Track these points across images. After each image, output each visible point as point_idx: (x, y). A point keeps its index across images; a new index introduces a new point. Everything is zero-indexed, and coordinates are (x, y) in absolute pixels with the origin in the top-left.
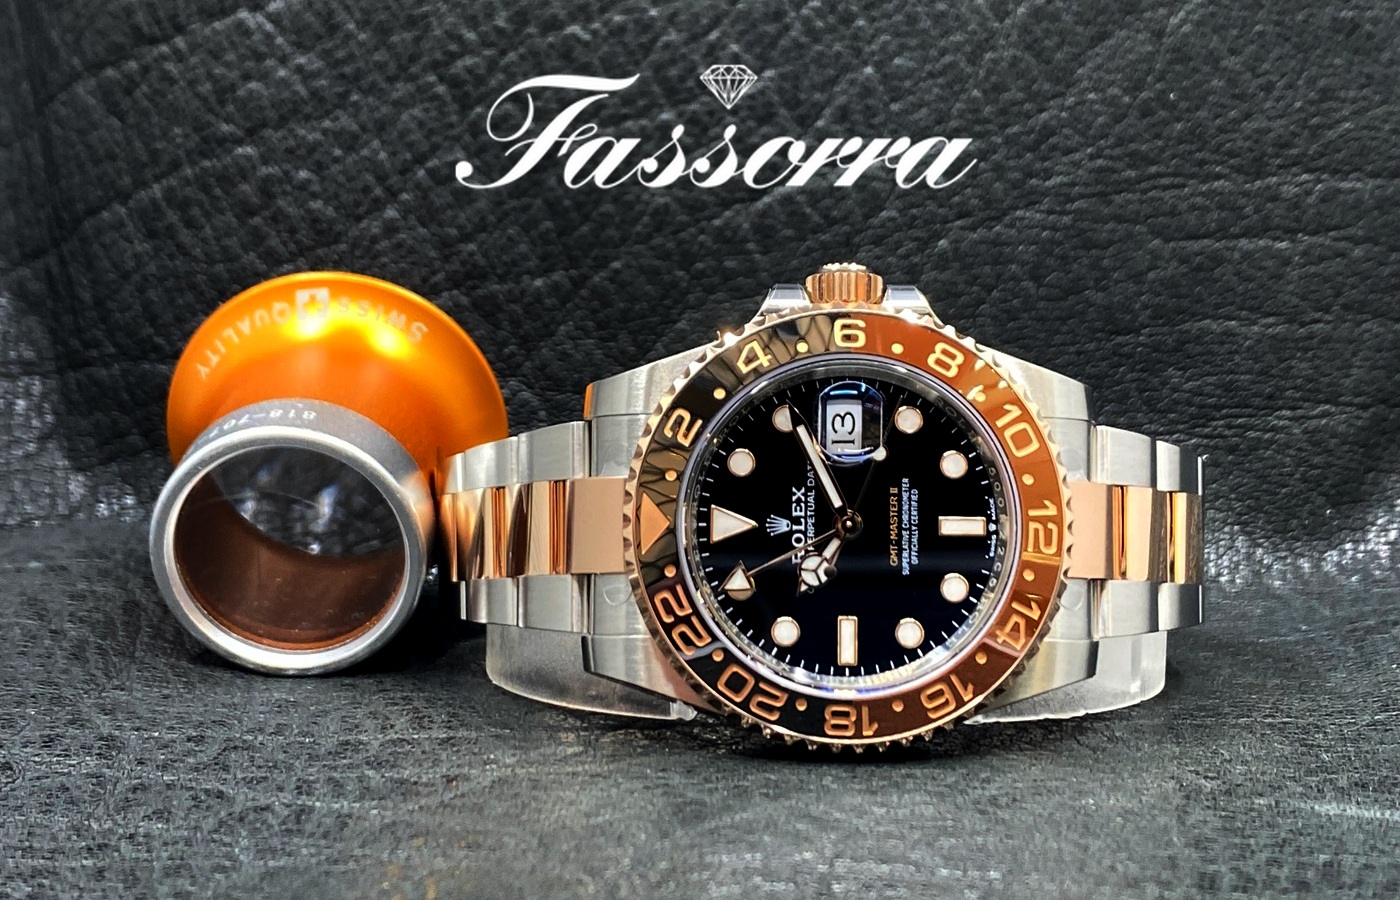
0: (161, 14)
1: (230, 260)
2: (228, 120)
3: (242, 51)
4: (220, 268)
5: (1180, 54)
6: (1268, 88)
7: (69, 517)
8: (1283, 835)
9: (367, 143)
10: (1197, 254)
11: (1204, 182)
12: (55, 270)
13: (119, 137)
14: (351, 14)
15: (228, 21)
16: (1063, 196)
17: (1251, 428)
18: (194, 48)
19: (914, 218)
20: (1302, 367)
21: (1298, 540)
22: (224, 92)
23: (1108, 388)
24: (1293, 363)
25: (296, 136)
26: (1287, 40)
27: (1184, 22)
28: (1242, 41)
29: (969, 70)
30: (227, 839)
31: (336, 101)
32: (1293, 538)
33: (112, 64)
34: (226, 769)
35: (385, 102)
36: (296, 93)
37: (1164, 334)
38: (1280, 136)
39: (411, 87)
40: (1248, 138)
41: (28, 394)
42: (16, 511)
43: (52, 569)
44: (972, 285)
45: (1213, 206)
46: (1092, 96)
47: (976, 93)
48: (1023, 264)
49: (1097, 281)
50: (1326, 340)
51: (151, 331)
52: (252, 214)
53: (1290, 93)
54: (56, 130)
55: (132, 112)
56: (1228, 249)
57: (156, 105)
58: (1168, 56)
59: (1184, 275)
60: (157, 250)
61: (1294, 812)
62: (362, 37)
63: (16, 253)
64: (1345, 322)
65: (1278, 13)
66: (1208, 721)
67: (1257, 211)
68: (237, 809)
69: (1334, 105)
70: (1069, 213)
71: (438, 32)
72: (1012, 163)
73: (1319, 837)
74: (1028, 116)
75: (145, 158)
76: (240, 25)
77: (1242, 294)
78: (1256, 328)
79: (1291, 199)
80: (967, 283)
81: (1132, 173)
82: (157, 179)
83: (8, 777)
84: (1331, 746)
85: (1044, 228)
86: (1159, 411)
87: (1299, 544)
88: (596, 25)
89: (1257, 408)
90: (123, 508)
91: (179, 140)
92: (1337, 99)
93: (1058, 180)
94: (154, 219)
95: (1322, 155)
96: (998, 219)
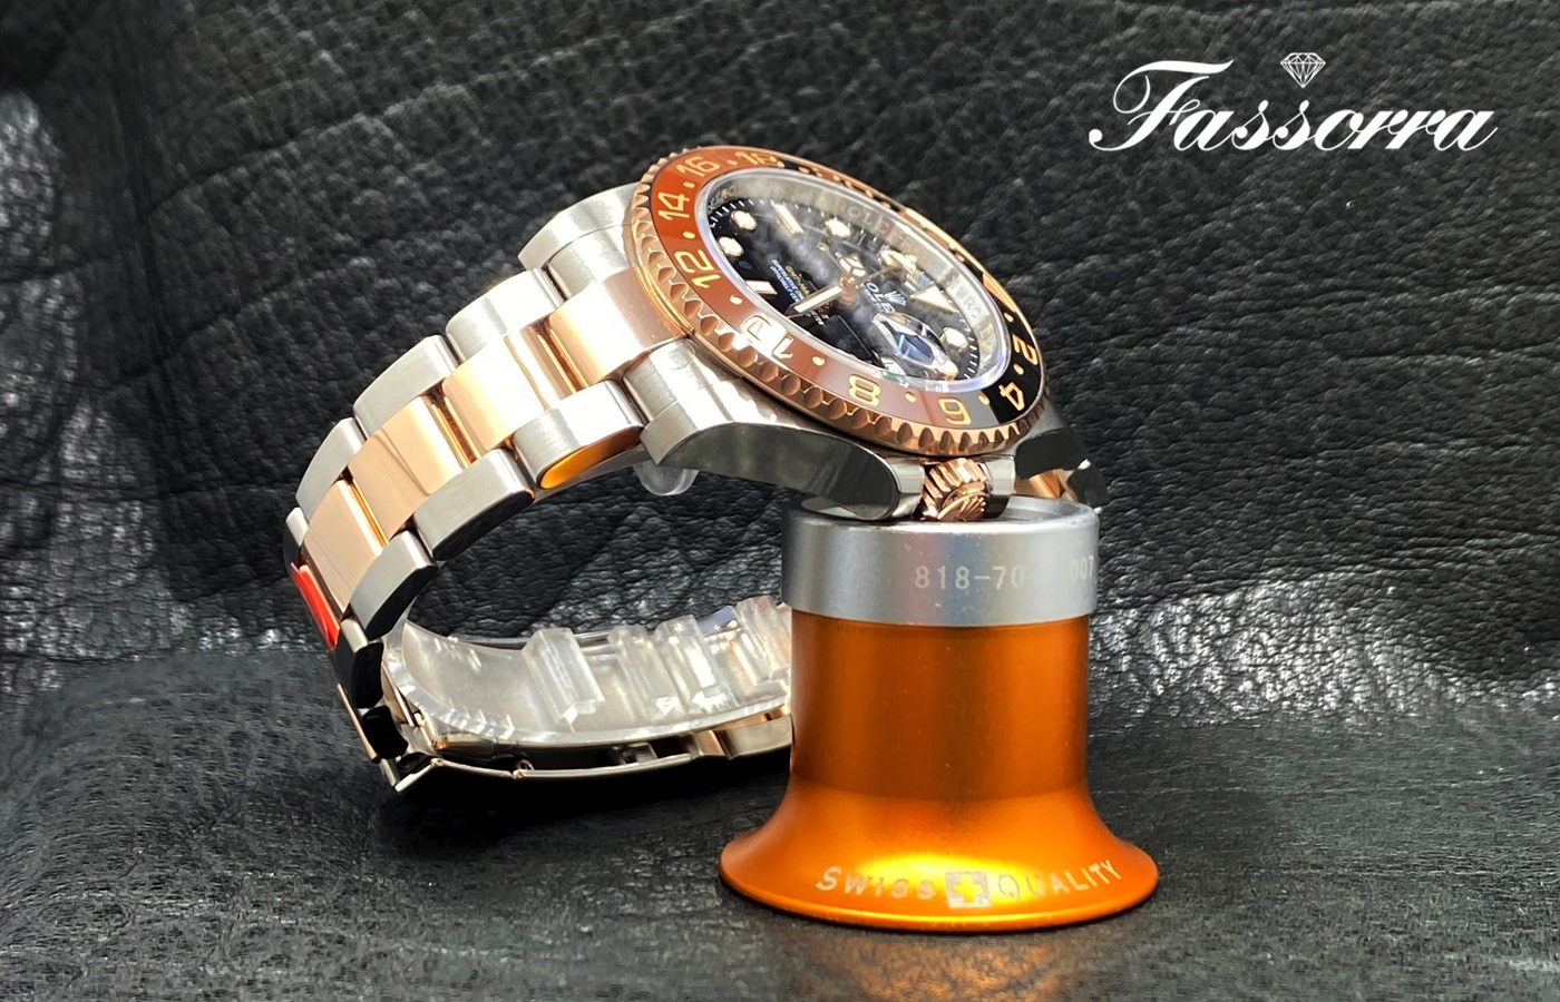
0: (273, 118)
1: (345, 378)
2: (342, 231)
3: (359, 156)
4: (333, 385)
6: (1455, 194)
7: (170, 651)
8: (1474, 991)
9: (491, 254)
10: (1379, 372)
11: (1385, 295)
12: (157, 388)
13: (227, 246)
14: (475, 119)
15: (344, 125)
16: (1229, 311)
17: (1441, 559)
18: (307, 154)
19: (1066, 335)
20: (1497, 493)
21: (1493, 679)
22: (340, 200)
23: (1282, 515)
24: (1487, 488)
25: (415, 247)
29: (1125, 180)
30: (350, 987)
31: (458, 209)
32: (1488, 677)
33: (220, 171)
34: (346, 913)
36: (415, 201)
37: (1343, 457)
38: (1469, 245)
39: (537, 195)
40: (1434, 247)
41: (128, 521)
42: (114, 645)
43: (155, 704)
44: (1129, 405)
45: (1396, 321)
46: (1259, 205)
47: (1132, 204)
48: (1184, 383)
49: (1268, 400)
50: (1523, 463)
51: (259, 452)
52: (369, 329)
53: (1480, 199)
54: (160, 241)
55: (241, 221)
56: (1413, 366)
57: (266, 214)
58: (1344, 161)
59: (1366, 394)
60: (266, 367)
61: (1486, 967)
62: (486, 142)
63: (116, 370)
64: (1545, 444)
66: (1396, 873)
67: (1444, 325)
68: (360, 954)
69: (1531, 211)
70: (1235, 329)
71: (565, 138)
72: (1172, 277)
73: (1512, 993)
74: (1190, 228)
75: (255, 270)
76: (357, 128)
77: (1430, 415)
78: (1445, 451)
79: (1481, 313)
80: (1123, 403)
81: (1303, 287)
82: (267, 292)
83: (117, 920)
84: (1528, 900)
85: (1208, 346)
86: (1341, 540)
87: (1495, 683)
89: (1447, 537)
90: (229, 641)
91: (290, 251)
92: (1531, 205)
93: (1221, 294)
94: (264, 334)
95: (1516, 265)
96: (1156, 336)
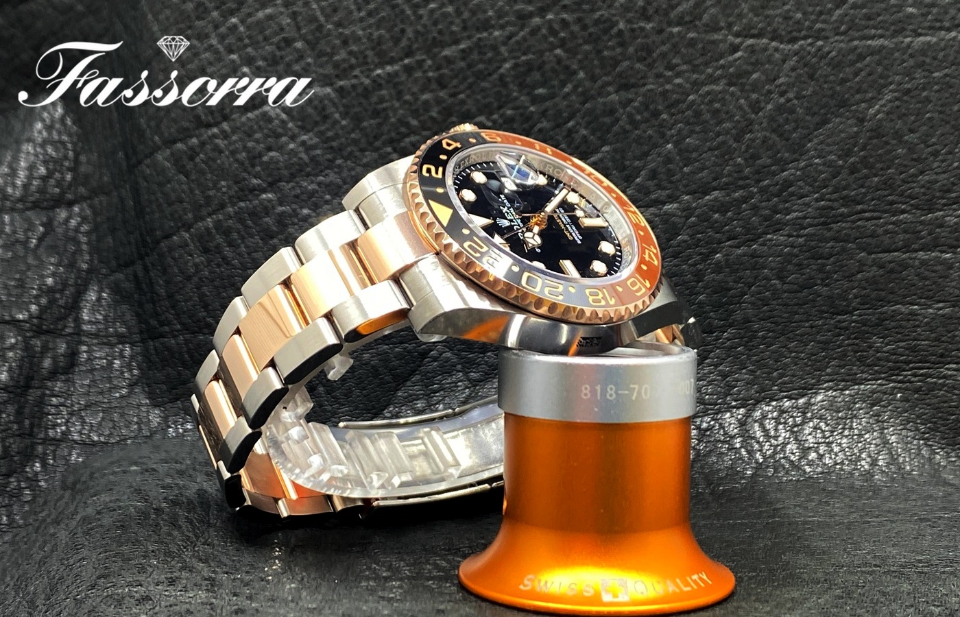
2: (256, 177)
3: (266, 131)
5: (877, 132)
6: (935, 154)
7: (150, 437)
10: (890, 262)
11: (894, 216)
12: (141, 274)
13: (185, 187)
14: (337, 108)
15: (257, 112)
16: (798, 225)
17: (930, 376)
18: (234, 130)
19: (699, 240)
22: (254, 158)
23: (832, 350)
25: (301, 187)
26: (948, 123)
27: (878, 112)
28: (917, 124)
29: (735, 145)
31: (327, 163)
33: (181, 140)
35: (359, 165)
36: (301, 158)
37: (869, 315)
38: (944, 185)
39: (375, 155)
40: (923, 186)
41: (122, 356)
42: (116, 434)
43: (146, 471)
44: (738, 283)
45: (900, 231)
46: (817, 161)
47: (739, 160)
48: (772, 269)
49: (823, 280)
53: (950, 157)
54: (143, 184)
55: (194, 171)
56: (911, 259)
57: (209, 167)
58: (868, 134)
59: (882, 276)
60: (209, 261)
62: (344, 122)
63: (114, 263)
65: (942, 106)
66: (926, 570)
67: (930, 234)
70: (802, 237)
71: (393, 120)
72: (764, 204)
74: (774, 174)
75: (202, 202)
76: (265, 114)
77: (922, 288)
78: (931, 311)
79: (951, 226)
80: (735, 282)
81: (844, 210)
82: (210, 215)
85: (786, 247)
86: (868, 366)
88: (495, 117)
89: (933, 363)
90: (186, 431)
91: (224, 190)
93: (794, 215)
94: (207, 242)
96: (754, 240)
